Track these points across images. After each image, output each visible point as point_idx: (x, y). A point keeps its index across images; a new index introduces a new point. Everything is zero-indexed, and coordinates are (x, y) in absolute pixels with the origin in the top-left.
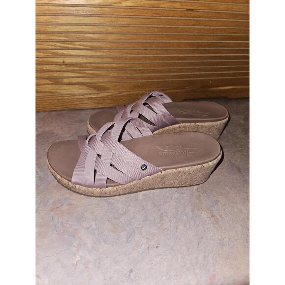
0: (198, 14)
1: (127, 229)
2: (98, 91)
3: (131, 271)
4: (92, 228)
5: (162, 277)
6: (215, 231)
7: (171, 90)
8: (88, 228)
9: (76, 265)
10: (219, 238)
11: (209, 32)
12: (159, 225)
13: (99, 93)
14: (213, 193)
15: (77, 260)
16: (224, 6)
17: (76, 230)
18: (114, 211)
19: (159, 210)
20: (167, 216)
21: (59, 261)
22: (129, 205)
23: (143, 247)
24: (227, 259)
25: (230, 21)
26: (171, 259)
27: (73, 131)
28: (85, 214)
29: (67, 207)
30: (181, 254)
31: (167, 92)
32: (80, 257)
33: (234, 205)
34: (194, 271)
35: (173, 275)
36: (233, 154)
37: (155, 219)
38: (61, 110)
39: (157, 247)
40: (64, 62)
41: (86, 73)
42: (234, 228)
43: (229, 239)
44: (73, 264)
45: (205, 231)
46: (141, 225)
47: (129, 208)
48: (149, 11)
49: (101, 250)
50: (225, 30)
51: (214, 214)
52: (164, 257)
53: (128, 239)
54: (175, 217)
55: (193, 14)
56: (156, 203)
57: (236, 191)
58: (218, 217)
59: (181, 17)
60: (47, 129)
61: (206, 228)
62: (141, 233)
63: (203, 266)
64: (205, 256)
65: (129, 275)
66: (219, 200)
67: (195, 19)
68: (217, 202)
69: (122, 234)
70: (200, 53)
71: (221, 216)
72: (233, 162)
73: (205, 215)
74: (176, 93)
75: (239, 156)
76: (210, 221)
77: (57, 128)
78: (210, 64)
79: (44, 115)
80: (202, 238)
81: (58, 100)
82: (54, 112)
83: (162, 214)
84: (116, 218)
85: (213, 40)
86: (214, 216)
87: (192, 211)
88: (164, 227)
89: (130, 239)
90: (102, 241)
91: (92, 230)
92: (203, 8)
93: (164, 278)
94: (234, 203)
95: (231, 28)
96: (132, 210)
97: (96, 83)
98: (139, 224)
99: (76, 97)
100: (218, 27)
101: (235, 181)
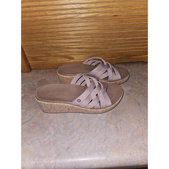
0: (121, 17)
1: (71, 129)
2: (69, 59)
3: (69, 148)
4: (55, 126)
5: (82, 153)
6: (116, 135)
7: (108, 58)
8: (53, 126)
9: (45, 142)
10: (117, 138)
11: (128, 26)
12: (87, 129)
13: (69, 60)
14: (120, 116)
15: (46, 140)
16: (136, 12)
17: (48, 127)
18: (67, 120)
19: (89, 122)
20: (92, 125)
21: (38, 139)
22: (74, 118)
23: (77, 138)
24: (118, 150)
25: (141, 19)
26: (89, 145)
27: (55, 80)
28: (54, 120)
29: (46, 116)
30: (94, 143)
31: (106, 59)
32: (48, 138)
33: (130, 123)
34: (99, 153)
35: (88, 153)
36: (138, 95)
37: (85, 126)
38: (52, 69)
39: (83, 139)
40: (52, 46)
41: (63, 51)
42: (126, 135)
43: (122, 140)
44: (44, 141)
45: (110, 135)
46: (78, 128)
47: (74, 119)
48: (93, 18)
49: (57, 137)
50: (138, 25)
51: (117, 126)
52: (86, 144)
53: (71, 133)
54: (96, 126)
55: (118, 17)
56: (88, 118)
57: (134, 116)
58: (119, 128)
59: (111, 20)
60: (44, 78)
61: (111, 133)
62: (77, 132)
63: (104, 151)
64: (106, 146)
65: (67, 150)
66: (122, 119)
67: (119, 20)
68: (121, 120)
69: (68, 131)
70: (124, 38)
71: (121, 128)
72: (137, 100)
73: (112, 126)
74: (111, 59)
75: (141, 96)
76: (114, 130)
77: (48, 78)
78: (131, 43)
79: (43, 71)
80: (108, 137)
81: (50, 64)
82: (48, 70)
83: (90, 123)
84: (67, 123)
85: (131, 30)
86: (117, 128)
87: (106, 124)
88: (89, 130)
89: (71, 134)
90: (58, 133)
91: (55, 127)
92: (124, 14)
93: (83, 153)
94: (130, 122)
95: (142, 23)
96: (75, 120)
97: (68, 55)
98: (77, 127)
99: (58, 62)
100: (134, 23)
101: (135, 110)
